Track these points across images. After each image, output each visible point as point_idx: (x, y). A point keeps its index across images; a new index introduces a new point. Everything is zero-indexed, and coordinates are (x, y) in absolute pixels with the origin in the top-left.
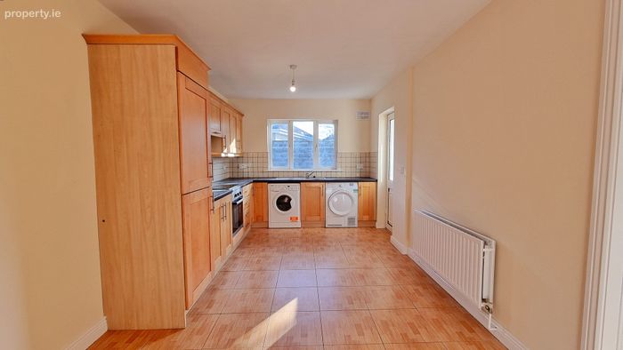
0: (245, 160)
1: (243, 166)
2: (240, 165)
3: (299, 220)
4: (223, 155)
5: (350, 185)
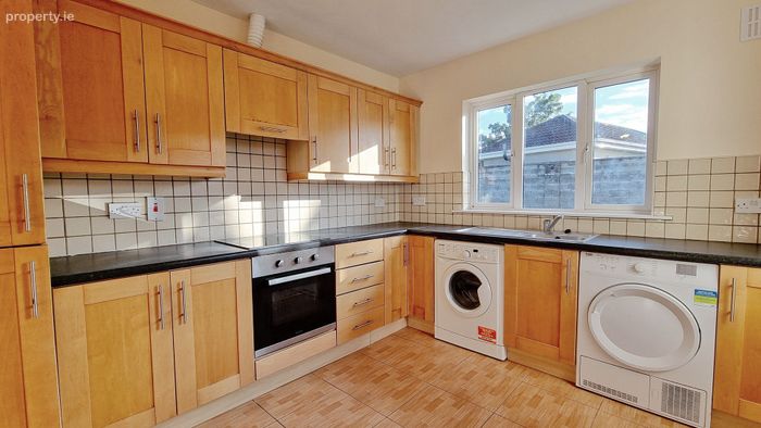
0: (423, 188)
4: (311, 177)
5: (679, 271)
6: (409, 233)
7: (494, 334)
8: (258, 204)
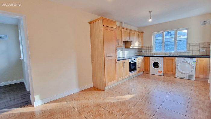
0: (144, 49)
1: (143, 51)
2: (142, 51)
3: (162, 72)
4: (131, 47)
5: (191, 59)
6: (144, 56)
7: (161, 72)
8: (122, 52)
